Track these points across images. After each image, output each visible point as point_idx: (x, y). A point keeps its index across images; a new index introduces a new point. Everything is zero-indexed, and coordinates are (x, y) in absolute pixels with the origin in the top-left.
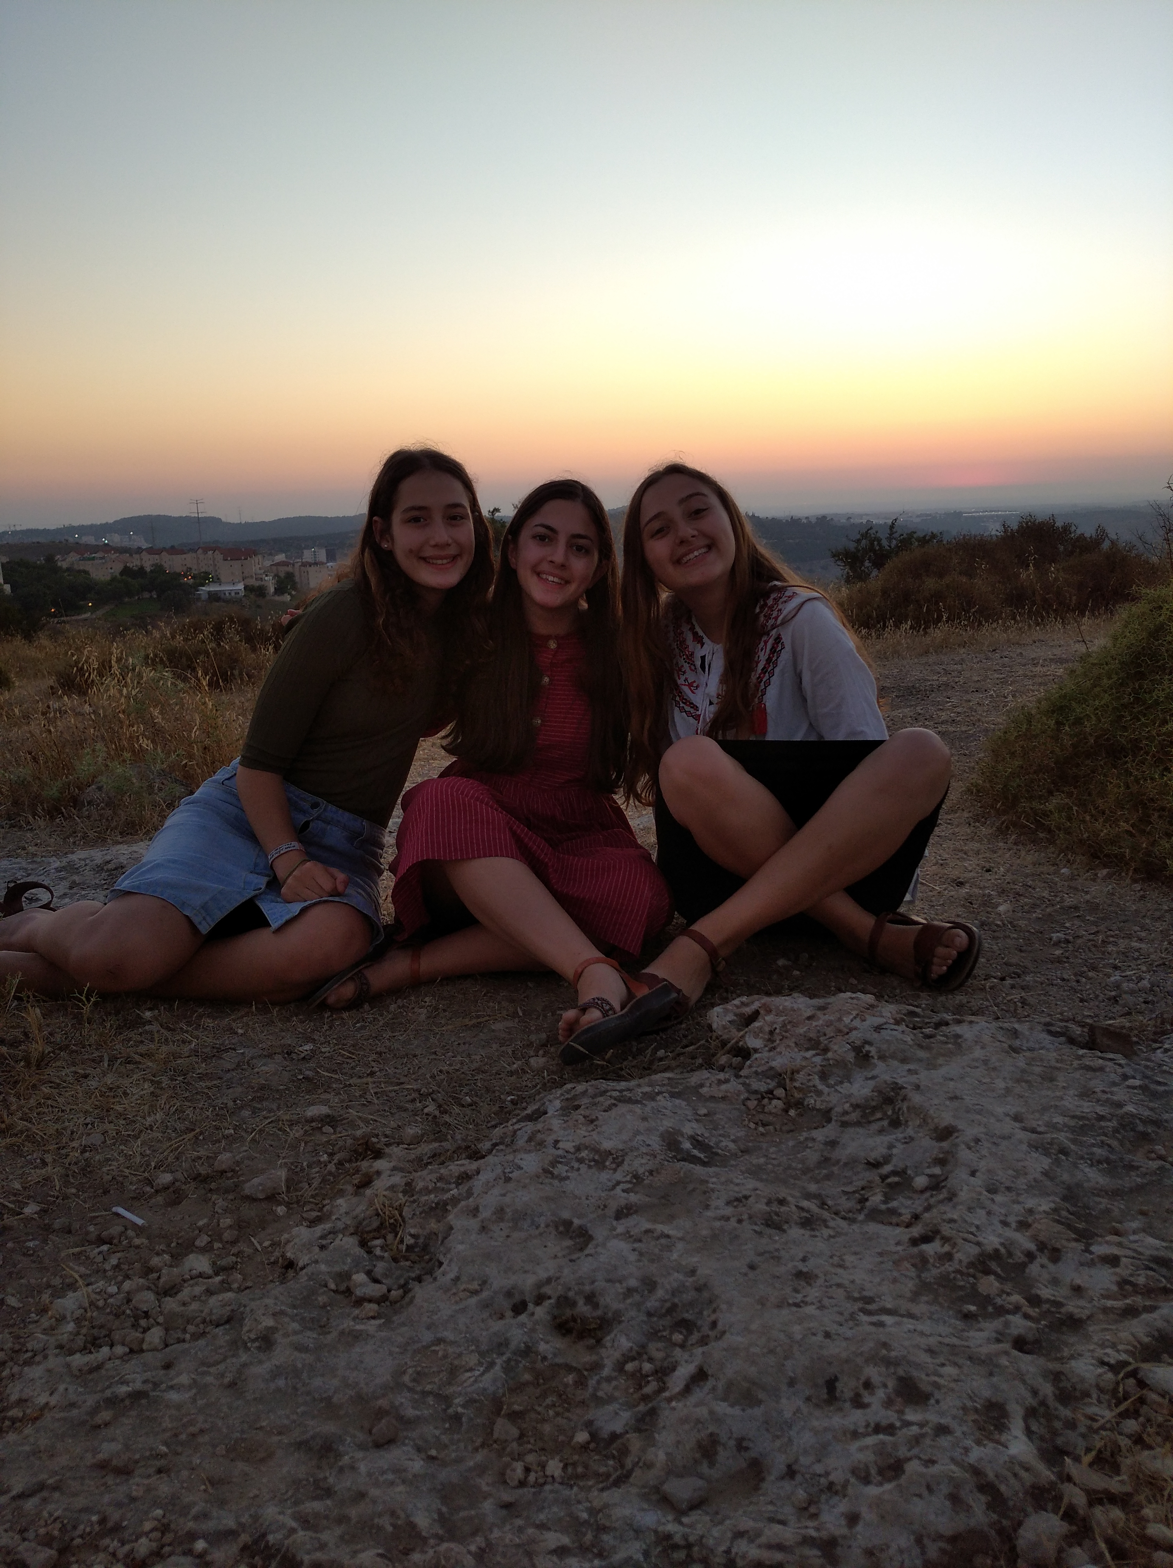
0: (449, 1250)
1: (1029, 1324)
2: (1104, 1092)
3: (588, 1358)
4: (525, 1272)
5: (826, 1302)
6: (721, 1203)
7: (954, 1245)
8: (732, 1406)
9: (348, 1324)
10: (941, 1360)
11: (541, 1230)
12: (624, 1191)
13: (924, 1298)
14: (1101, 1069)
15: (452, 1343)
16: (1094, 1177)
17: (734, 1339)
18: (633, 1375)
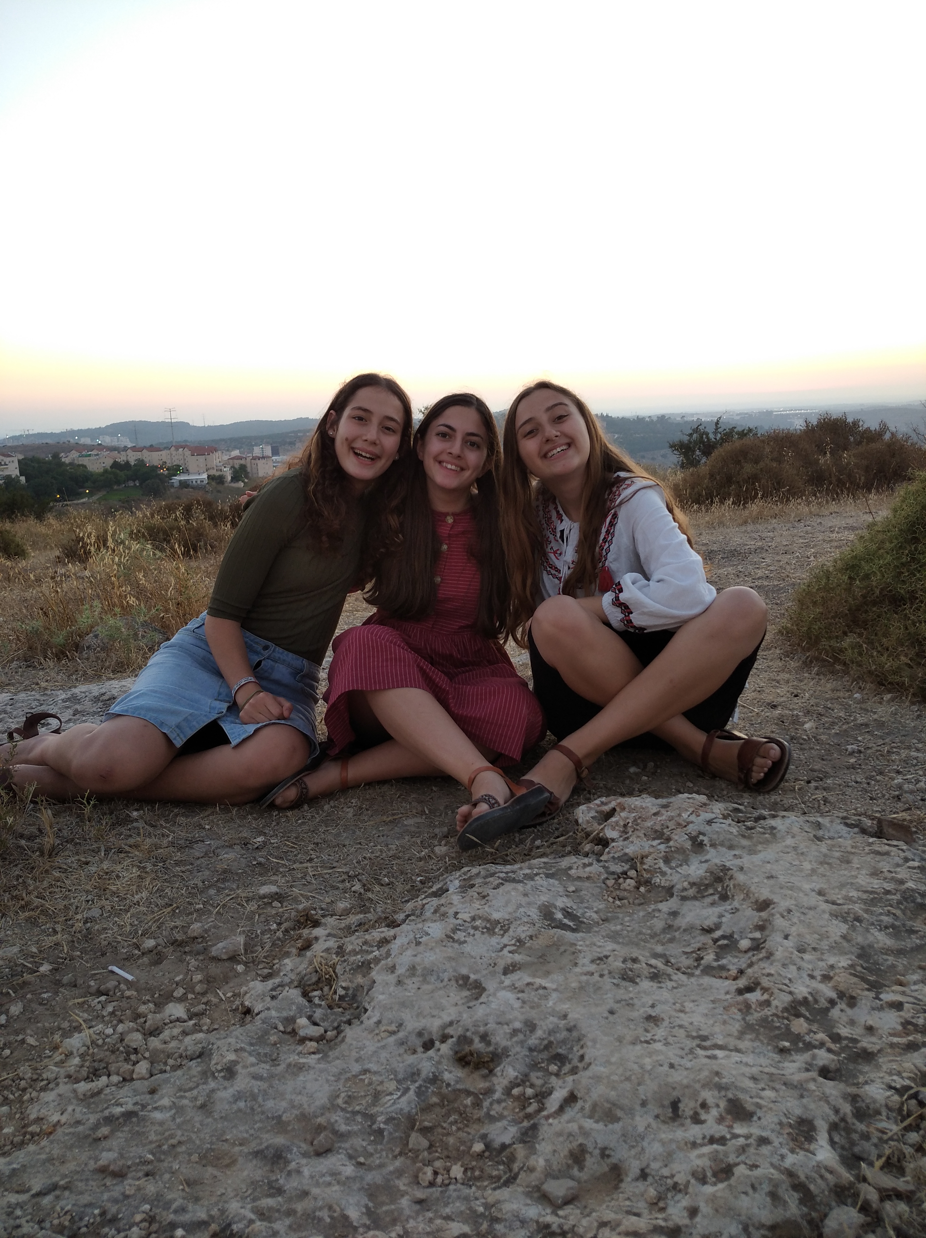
0: (372, 999)
1: (832, 1056)
2: (889, 871)
3: (482, 1085)
4: (433, 1016)
5: (671, 1040)
6: (586, 961)
7: (772, 994)
8: (597, 1122)
9: (293, 1058)
10: (762, 1085)
11: (445, 983)
12: (510, 952)
13: (748, 1037)
14: (887, 854)
15: (375, 1073)
16: (882, 939)
17: (597, 1069)
18: (517, 1098)
